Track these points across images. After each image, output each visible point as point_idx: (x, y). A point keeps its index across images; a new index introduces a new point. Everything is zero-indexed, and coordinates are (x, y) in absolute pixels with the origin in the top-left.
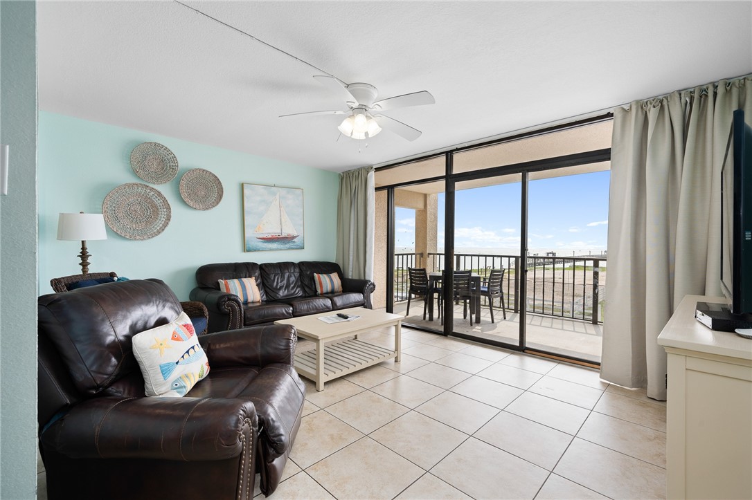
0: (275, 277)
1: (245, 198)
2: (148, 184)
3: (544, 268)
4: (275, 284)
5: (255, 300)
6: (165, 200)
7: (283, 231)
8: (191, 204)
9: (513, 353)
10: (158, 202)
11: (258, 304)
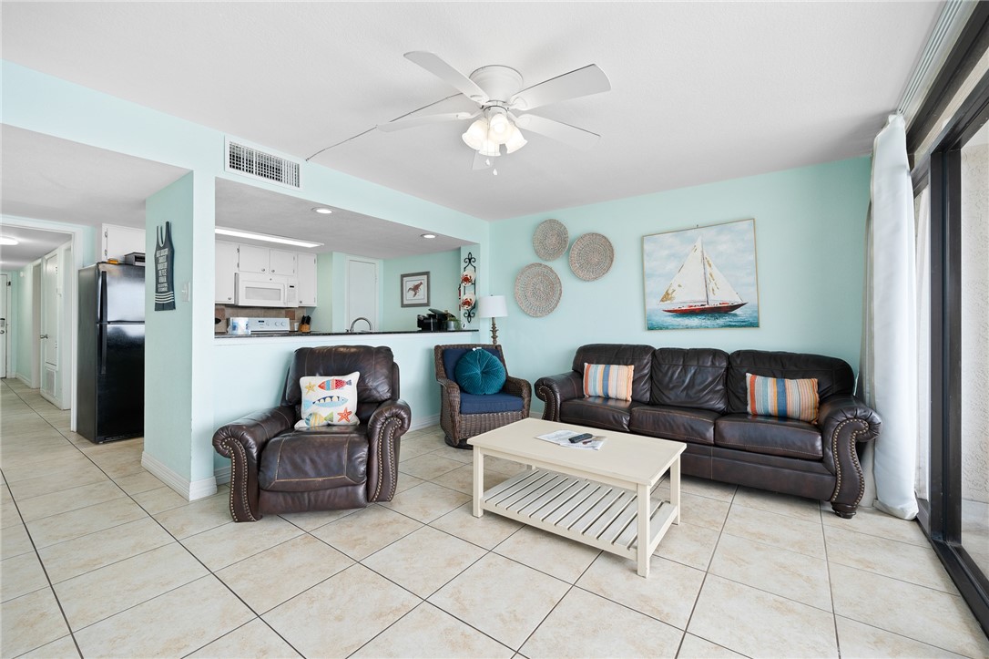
0: (669, 369)
1: (645, 256)
4: (667, 379)
5: (619, 397)
6: (556, 276)
7: (711, 297)
8: (581, 275)
10: (552, 278)
11: (623, 405)
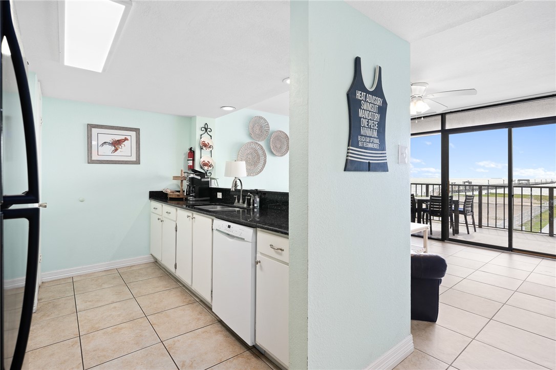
2: (257, 142)
3: (459, 195)
6: (264, 152)
8: (275, 153)
9: (503, 252)
10: (260, 152)
